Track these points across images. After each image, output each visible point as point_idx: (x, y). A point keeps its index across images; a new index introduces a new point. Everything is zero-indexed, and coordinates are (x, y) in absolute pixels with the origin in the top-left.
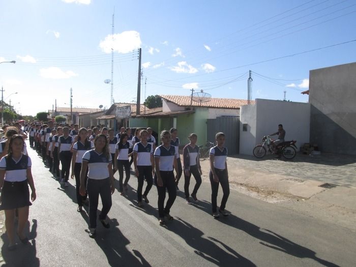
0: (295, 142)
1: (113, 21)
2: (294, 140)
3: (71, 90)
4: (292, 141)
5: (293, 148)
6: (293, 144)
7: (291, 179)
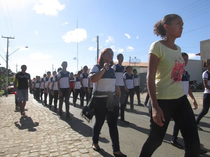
0: (196, 81)
1: (77, 24)
2: (195, 80)
3: (53, 65)
4: (194, 81)
5: (195, 84)
6: (195, 83)
7: (200, 99)
